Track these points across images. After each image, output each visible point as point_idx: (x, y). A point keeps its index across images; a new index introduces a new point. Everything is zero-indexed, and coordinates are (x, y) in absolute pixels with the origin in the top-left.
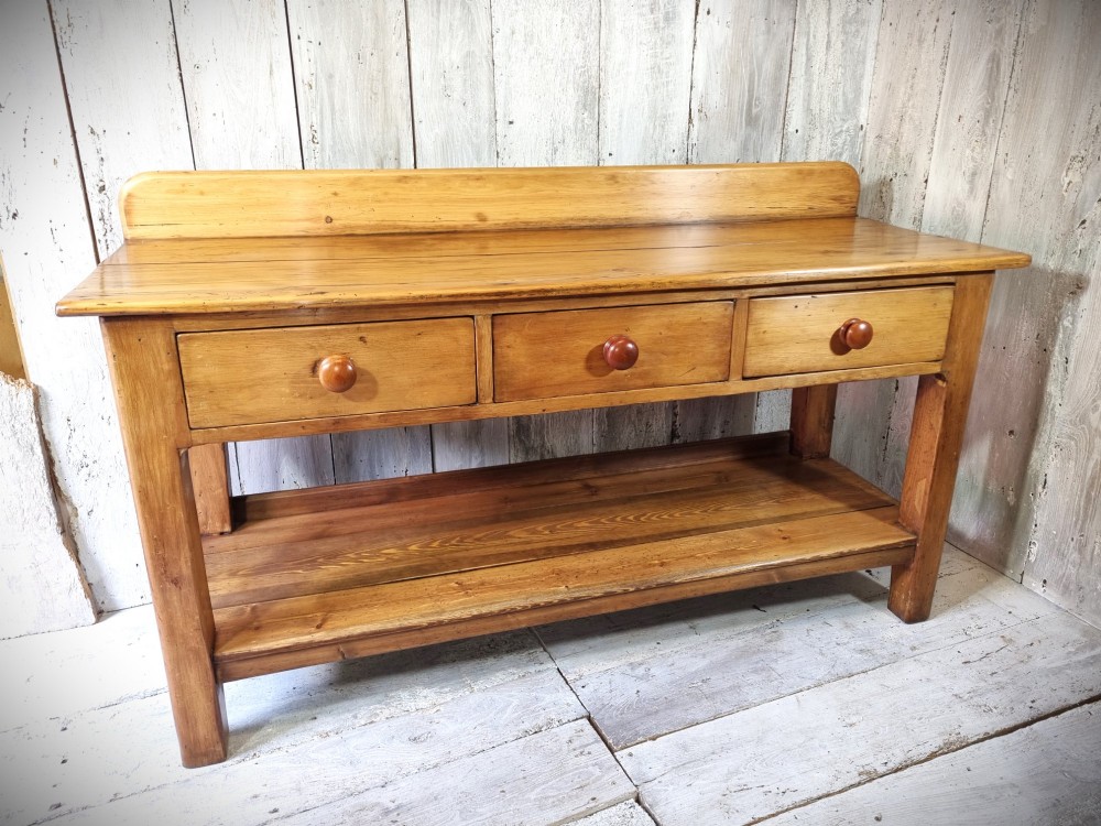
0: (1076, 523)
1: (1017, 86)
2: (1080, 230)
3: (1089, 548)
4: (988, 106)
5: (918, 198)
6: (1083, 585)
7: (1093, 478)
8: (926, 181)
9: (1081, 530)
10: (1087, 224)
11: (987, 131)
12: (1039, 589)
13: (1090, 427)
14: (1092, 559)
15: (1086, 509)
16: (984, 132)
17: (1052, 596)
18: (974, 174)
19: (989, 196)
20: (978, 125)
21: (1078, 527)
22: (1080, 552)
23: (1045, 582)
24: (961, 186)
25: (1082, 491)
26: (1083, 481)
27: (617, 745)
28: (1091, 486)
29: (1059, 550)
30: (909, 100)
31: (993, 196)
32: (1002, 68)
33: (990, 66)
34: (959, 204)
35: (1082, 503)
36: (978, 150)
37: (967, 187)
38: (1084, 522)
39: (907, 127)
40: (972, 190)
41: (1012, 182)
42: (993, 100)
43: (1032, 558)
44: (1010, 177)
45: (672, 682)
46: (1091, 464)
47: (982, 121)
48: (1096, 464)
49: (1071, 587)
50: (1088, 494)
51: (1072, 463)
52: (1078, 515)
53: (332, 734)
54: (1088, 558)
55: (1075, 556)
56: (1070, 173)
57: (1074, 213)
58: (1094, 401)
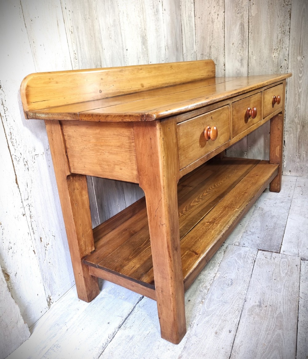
0: (296, 151)
1: (252, 32)
2: (281, 69)
3: (302, 156)
4: (242, 39)
5: (223, 71)
6: (302, 167)
7: (299, 136)
8: (224, 65)
9: (299, 152)
10: (282, 67)
11: (244, 46)
12: (289, 174)
13: (295, 123)
14: (303, 159)
15: (299, 145)
16: (243, 47)
17: (293, 174)
18: (242, 60)
19: (248, 66)
20: (240, 45)
21: (297, 151)
22: (299, 158)
23: (290, 171)
24: (238, 64)
25: (296, 141)
26: (296, 138)
27: (278, 251)
28: (299, 139)
29: (293, 160)
30: (212, 41)
31: (250, 65)
32: (245, 27)
33: (240, 27)
34: (238, 70)
35: (297, 144)
36: (242, 52)
37: (240, 64)
38: (299, 150)
39: (213, 50)
40: (242, 65)
41: (256, 60)
42: (244, 37)
43: (285, 166)
44: (255, 59)
45: (261, 231)
46: (298, 132)
47: (241, 44)
48: (299, 132)
49: (299, 169)
50: (299, 141)
51: (292, 135)
52: (297, 148)
53: (203, 301)
54: (302, 159)
55: (298, 160)
56: (274, 54)
57: (278, 65)
58: (295, 115)
